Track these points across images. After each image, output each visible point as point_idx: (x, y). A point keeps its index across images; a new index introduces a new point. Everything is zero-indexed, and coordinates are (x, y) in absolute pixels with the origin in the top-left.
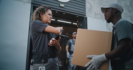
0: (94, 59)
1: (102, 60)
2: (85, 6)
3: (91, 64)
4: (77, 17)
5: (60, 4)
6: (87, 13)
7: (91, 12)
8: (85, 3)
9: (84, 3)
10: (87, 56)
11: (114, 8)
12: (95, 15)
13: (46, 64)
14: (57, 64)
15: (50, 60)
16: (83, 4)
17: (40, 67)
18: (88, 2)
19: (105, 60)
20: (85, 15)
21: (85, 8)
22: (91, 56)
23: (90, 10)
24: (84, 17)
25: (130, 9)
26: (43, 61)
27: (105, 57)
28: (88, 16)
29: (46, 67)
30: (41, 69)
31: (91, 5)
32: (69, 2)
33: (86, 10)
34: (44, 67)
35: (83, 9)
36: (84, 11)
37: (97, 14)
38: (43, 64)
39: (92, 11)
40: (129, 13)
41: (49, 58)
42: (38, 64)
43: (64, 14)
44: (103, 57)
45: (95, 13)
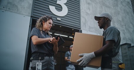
0: (85, 56)
1: (92, 57)
2: (80, 20)
3: (82, 60)
4: (73, 30)
5: (57, 18)
6: (81, 26)
7: (86, 26)
8: (80, 18)
9: (79, 20)
10: (79, 55)
11: (106, 18)
12: (89, 28)
13: (42, 61)
14: (53, 63)
15: (47, 58)
16: (78, 18)
17: (37, 63)
18: (83, 17)
19: (94, 57)
20: (80, 29)
21: (80, 22)
22: (83, 54)
23: (85, 24)
24: (79, 30)
25: (122, 24)
26: (40, 58)
27: (94, 54)
28: (83, 29)
29: (43, 63)
30: (38, 64)
31: (85, 19)
32: (65, 16)
33: (81, 24)
34: (41, 63)
35: (78, 23)
36: (79, 24)
37: (91, 28)
38: (40, 61)
39: (86, 24)
40: (122, 27)
41: (45, 56)
42: (35, 61)
43: (61, 27)
44: (93, 55)
45: (90, 26)
